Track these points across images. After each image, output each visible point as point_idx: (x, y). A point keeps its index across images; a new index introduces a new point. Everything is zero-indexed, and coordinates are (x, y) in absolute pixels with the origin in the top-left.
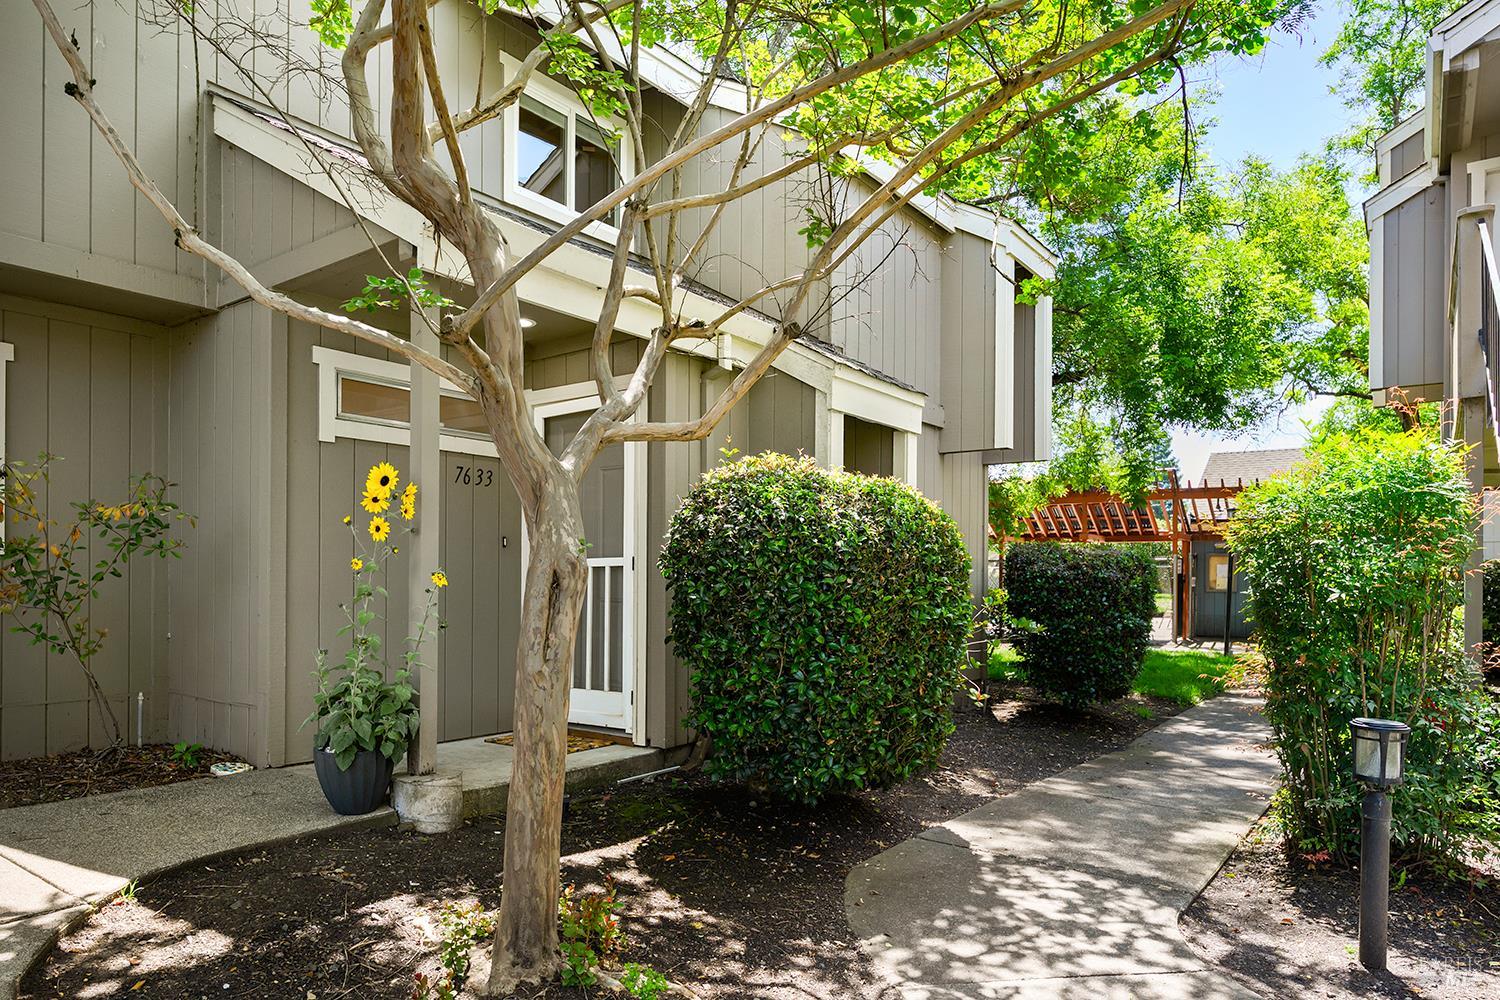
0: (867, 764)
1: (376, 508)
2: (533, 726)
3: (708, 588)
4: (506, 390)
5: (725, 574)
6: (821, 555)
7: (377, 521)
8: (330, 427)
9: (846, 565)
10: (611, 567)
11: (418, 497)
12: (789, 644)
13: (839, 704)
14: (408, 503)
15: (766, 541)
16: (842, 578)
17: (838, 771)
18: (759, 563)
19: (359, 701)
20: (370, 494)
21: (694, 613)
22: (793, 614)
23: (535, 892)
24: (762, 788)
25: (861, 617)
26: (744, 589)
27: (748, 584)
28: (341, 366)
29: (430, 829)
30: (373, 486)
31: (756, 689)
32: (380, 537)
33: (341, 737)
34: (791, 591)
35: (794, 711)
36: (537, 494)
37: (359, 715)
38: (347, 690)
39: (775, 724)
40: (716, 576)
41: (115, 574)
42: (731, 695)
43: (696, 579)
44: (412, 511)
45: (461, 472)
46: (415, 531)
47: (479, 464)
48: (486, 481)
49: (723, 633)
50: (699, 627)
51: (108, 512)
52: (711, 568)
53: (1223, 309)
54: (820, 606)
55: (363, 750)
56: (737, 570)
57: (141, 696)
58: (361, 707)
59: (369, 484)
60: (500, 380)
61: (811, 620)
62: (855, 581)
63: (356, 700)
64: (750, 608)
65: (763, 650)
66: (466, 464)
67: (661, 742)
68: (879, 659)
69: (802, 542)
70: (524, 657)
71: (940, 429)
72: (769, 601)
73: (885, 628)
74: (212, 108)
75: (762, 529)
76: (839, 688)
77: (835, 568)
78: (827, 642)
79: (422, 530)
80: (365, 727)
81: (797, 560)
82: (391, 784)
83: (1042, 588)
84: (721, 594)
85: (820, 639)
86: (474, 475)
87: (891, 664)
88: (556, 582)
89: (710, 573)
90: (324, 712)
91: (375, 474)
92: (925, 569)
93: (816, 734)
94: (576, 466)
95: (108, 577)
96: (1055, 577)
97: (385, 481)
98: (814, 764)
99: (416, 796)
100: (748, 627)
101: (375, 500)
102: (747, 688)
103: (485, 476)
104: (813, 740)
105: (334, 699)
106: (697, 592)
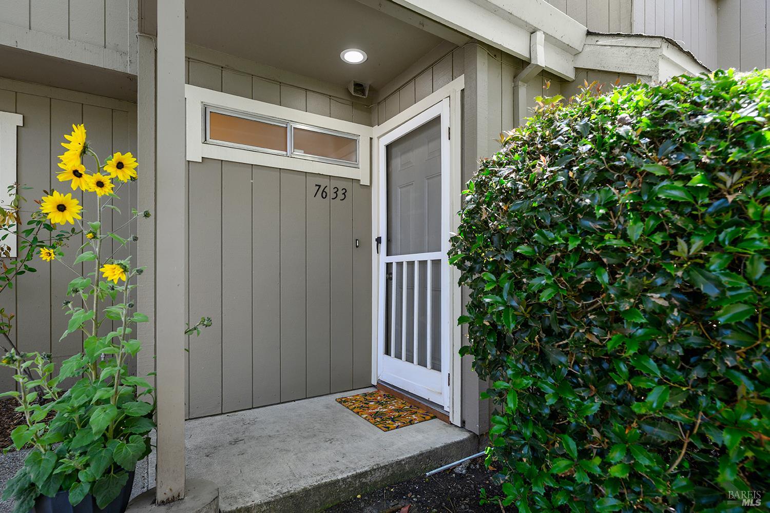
3: (518, 285)
5: (551, 259)
8: (196, 149)
10: (433, 261)
21: (494, 325)
26: (594, 289)
27: (604, 278)
28: (208, 101)
40: (533, 263)
43: (497, 270)
45: (319, 189)
47: (334, 183)
48: (341, 196)
52: (522, 249)
56: (577, 249)
64: (606, 328)
66: (323, 183)
67: (474, 426)
75: (634, 161)
84: (545, 297)
86: (331, 193)
89: (521, 257)
103: (340, 193)
106: (498, 291)
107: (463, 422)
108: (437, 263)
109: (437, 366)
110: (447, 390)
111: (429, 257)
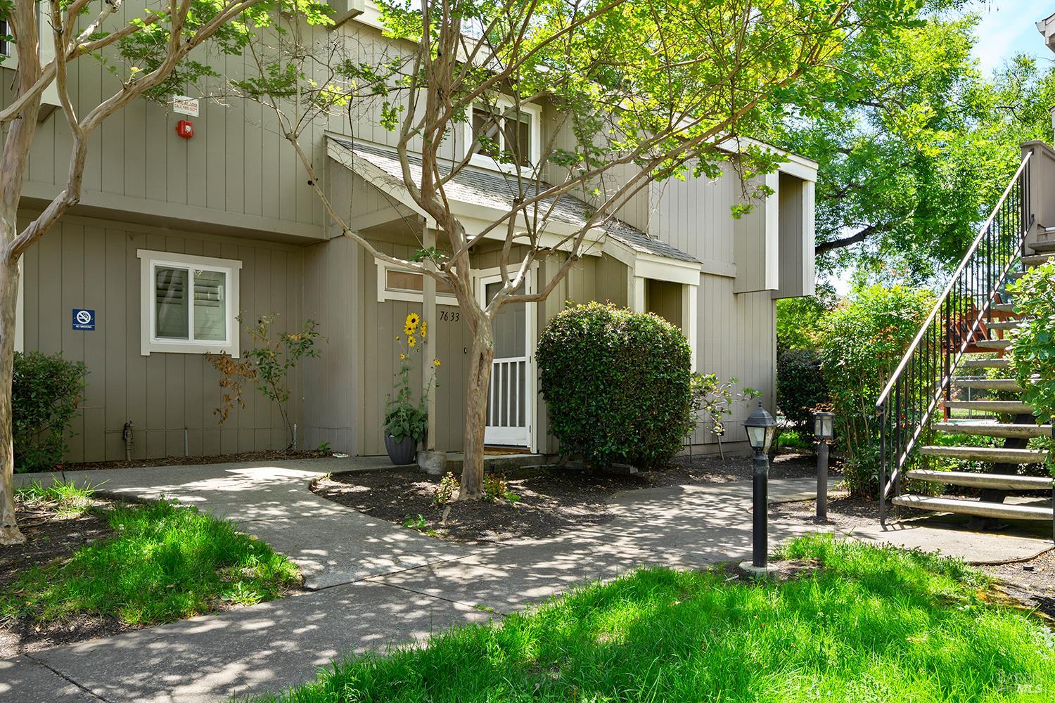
0: (629, 446)
1: (410, 332)
2: (473, 408)
3: (554, 365)
4: (463, 286)
5: (561, 359)
6: (602, 349)
7: (411, 338)
8: (383, 295)
9: (614, 353)
10: (520, 362)
11: (427, 327)
12: (588, 390)
13: (613, 417)
14: (423, 329)
15: (578, 344)
16: (611, 359)
17: (614, 448)
18: (574, 353)
19: (404, 414)
20: (407, 327)
21: (549, 377)
22: (590, 375)
23: (475, 467)
24: (589, 467)
25: (620, 377)
27: (570, 363)
28: (387, 265)
29: (433, 473)
30: (409, 323)
31: (576, 411)
32: (412, 345)
33: (397, 430)
34: (588, 365)
35: (592, 420)
36: (475, 324)
37: (404, 421)
38: (399, 411)
39: (583, 426)
40: (557, 360)
41: (293, 365)
42: (566, 414)
43: (550, 362)
44: (425, 333)
45: (445, 314)
46: (426, 342)
47: (451, 310)
48: (456, 318)
49: (560, 385)
50: (551, 384)
51: (292, 337)
52: (555, 357)
53: (955, 185)
54: (602, 372)
55: (406, 435)
56: (566, 357)
57: (295, 426)
58: (405, 417)
59: (407, 322)
60: (461, 283)
61: (598, 378)
62: (617, 360)
63: (403, 413)
64: (571, 374)
65: (578, 392)
66: (445, 310)
67: (543, 451)
68: (631, 396)
69: (593, 343)
70: (470, 384)
71: (734, 278)
72: (579, 370)
73: (633, 382)
74: (327, 143)
75: (576, 338)
76: (613, 410)
77: (607, 354)
78: (605, 388)
79: (429, 342)
80: (407, 425)
81: (591, 352)
82: (416, 454)
83: (796, 377)
84: (559, 368)
85: (602, 387)
86: (450, 316)
87: (637, 399)
88: (482, 357)
89: (554, 359)
90: (388, 421)
91: (410, 318)
92: (654, 356)
93: (602, 430)
94: (491, 314)
95: (290, 367)
96: (803, 369)
97: (413, 321)
98: (603, 445)
99: (427, 458)
100: (571, 382)
101: (410, 329)
102: (571, 409)
103: (455, 316)
104: (601, 433)
105: (392, 416)
106: (550, 368)
107: (538, 451)
108: (523, 364)
109: (522, 424)
110: (529, 435)
111: (518, 360)
